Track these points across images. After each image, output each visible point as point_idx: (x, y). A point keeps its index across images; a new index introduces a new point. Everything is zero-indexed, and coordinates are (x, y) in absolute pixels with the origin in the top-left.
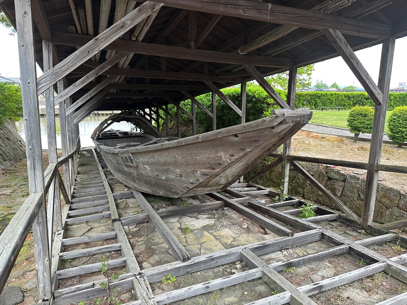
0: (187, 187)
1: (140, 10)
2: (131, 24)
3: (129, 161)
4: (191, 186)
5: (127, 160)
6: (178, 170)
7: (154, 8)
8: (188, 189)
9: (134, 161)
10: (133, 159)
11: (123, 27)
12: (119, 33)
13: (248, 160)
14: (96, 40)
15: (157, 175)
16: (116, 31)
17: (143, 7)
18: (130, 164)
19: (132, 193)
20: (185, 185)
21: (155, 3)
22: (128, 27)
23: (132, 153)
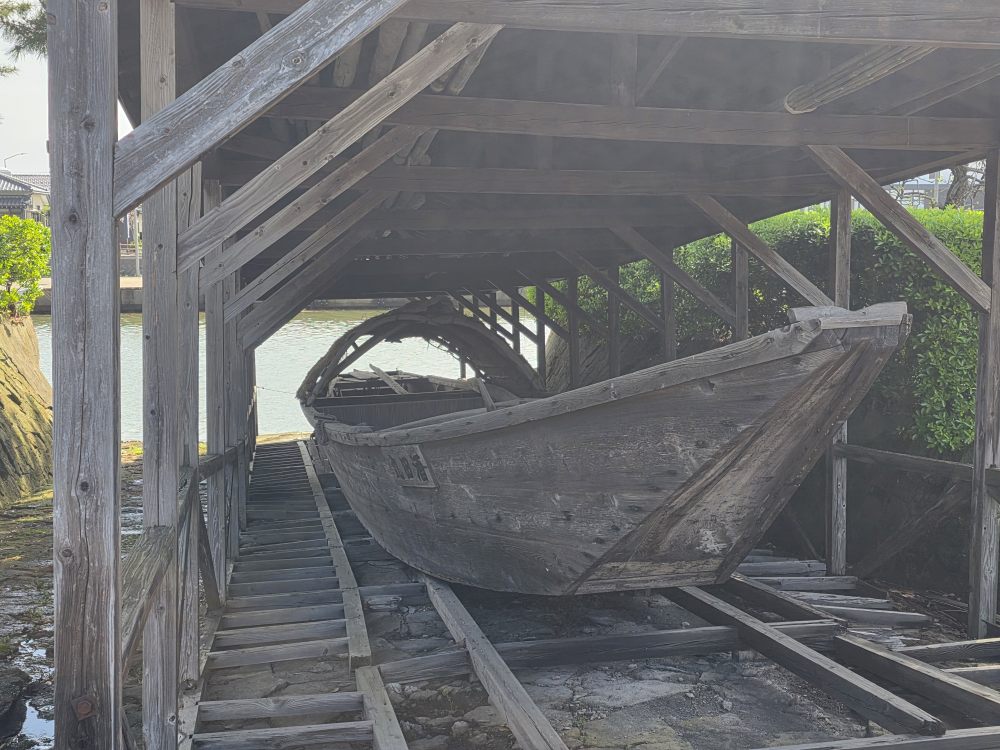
0: (586, 555)
1: (438, 49)
3: (415, 472)
4: (597, 552)
5: (407, 467)
6: (558, 497)
7: (474, 41)
8: (588, 563)
9: (427, 471)
10: (425, 464)
11: (392, 94)
12: (383, 109)
13: (766, 464)
14: (324, 131)
15: (499, 519)
16: (374, 109)
17: (446, 38)
18: (415, 481)
19: (424, 590)
20: (581, 548)
21: (480, 25)
22: (407, 94)
23: (422, 445)
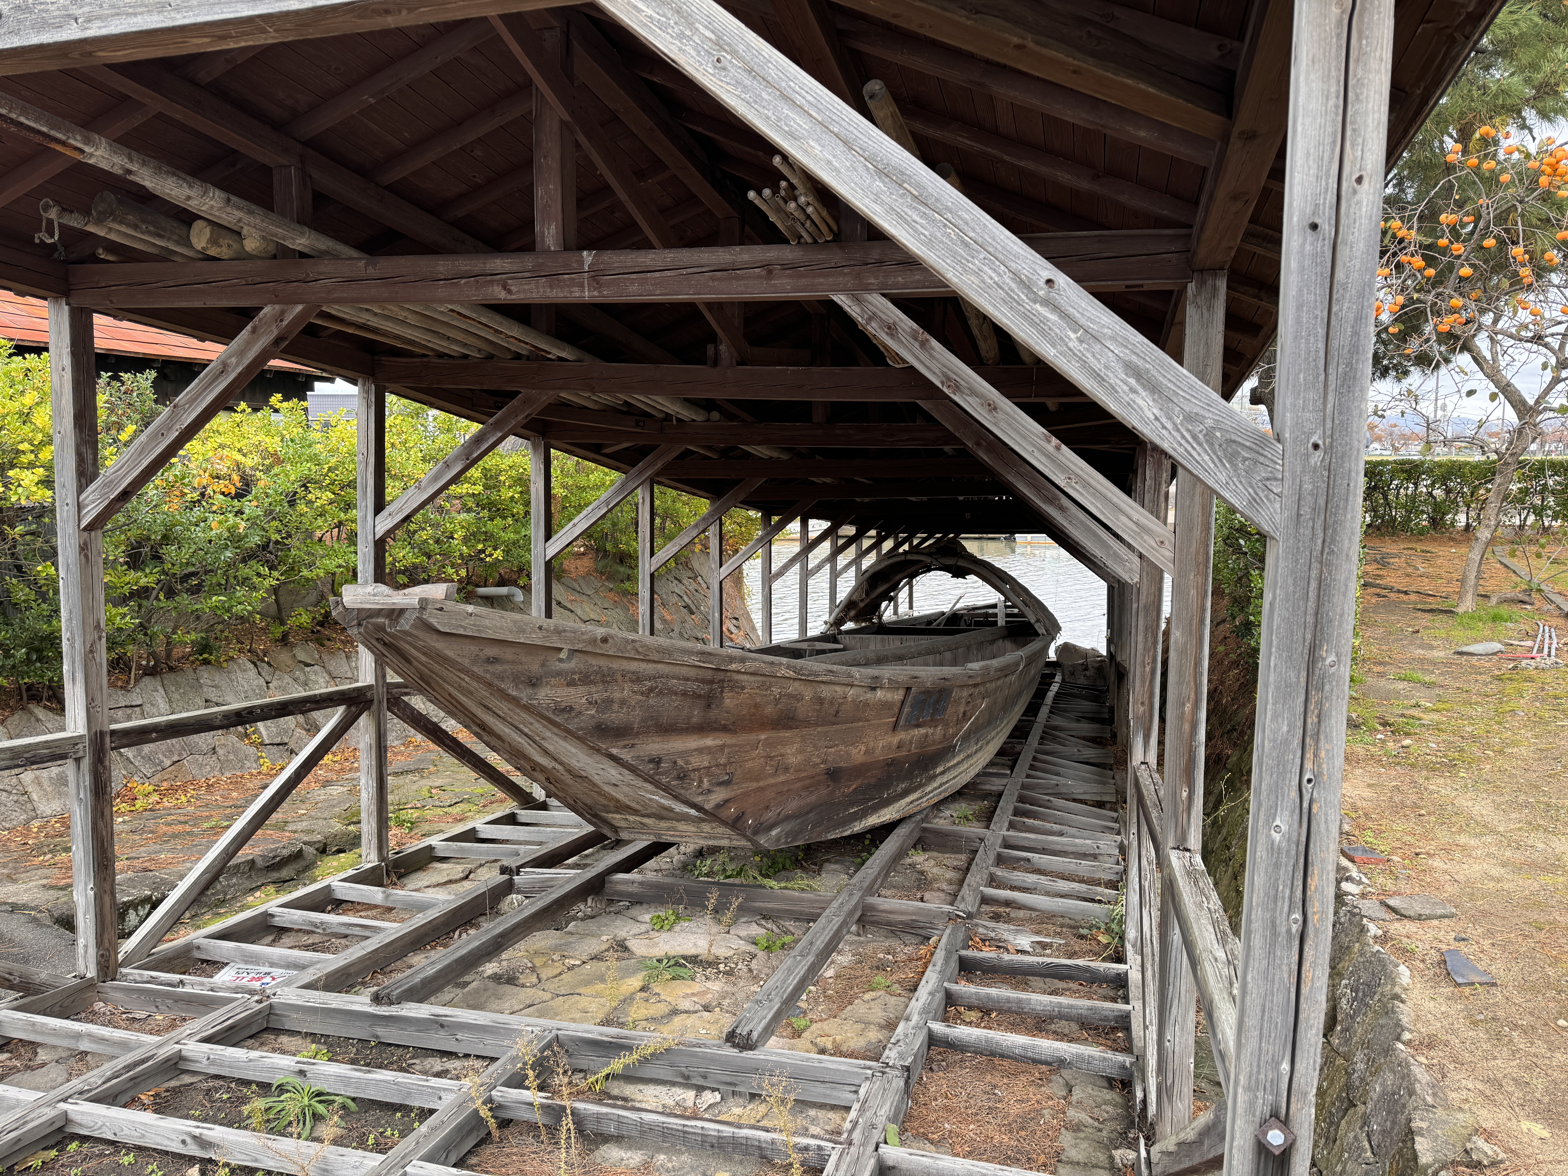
1: (254, 330)
2: (237, 365)
7: (282, 321)
17: (260, 320)
21: (285, 307)
22: (233, 371)
